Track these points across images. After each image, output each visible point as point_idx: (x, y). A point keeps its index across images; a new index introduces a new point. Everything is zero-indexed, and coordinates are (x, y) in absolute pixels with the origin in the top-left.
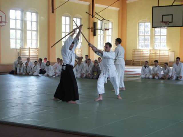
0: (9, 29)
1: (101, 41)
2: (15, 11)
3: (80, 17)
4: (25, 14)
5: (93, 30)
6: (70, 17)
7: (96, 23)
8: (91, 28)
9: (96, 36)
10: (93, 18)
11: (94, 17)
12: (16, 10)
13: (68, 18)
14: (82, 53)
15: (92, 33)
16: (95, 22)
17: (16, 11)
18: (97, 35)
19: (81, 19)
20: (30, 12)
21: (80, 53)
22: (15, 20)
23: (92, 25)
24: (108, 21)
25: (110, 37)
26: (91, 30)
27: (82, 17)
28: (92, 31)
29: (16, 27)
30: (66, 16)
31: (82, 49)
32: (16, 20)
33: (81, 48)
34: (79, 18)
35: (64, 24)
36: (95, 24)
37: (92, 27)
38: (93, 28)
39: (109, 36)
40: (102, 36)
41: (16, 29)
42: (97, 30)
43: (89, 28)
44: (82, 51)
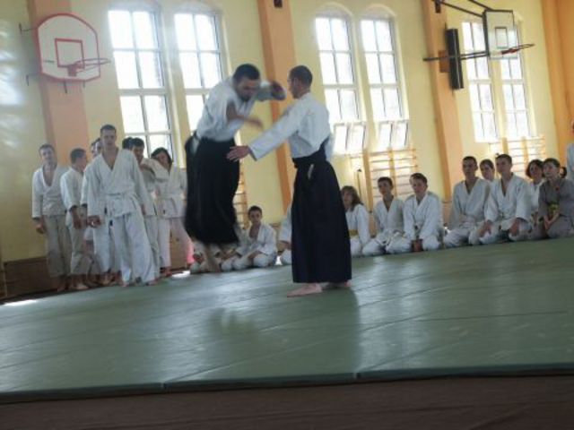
0: (115, 94)
1: (484, 109)
2: (127, 13)
3: (387, 16)
4: (170, 24)
5: (447, 64)
6: (346, 18)
7: (456, 31)
8: (436, 56)
9: (462, 87)
10: (438, 10)
11: (443, 7)
12: (131, 10)
13: (338, 24)
14: (416, 166)
15: (442, 78)
16: (450, 27)
17: (131, 15)
18: (465, 85)
19: (391, 21)
20: (187, 11)
21: (411, 167)
22: (132, 55)
23: (438, 46)
24: (511, 14)
25: (519, 88)
26: (437, 63)
27: (393, 14)
28: (442, 71)
29: (140, 83)
30: (330, 16)
31: (414, 150)
32: (136, 51)
33: (411, 147)
34: (381, 19)
35: (327, 52)
36: (451, 37)
37: (440, 53)
38: (447, 54)
39: (512, 83)
40: (485, 88)
41: (141, 92)
42: (463, 62)
43: (428, 59)
44: (415, 158)
